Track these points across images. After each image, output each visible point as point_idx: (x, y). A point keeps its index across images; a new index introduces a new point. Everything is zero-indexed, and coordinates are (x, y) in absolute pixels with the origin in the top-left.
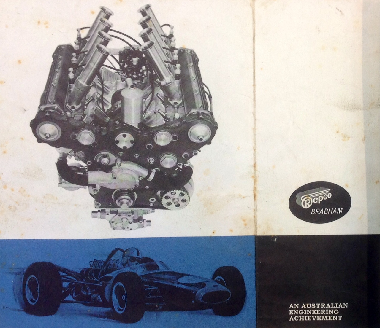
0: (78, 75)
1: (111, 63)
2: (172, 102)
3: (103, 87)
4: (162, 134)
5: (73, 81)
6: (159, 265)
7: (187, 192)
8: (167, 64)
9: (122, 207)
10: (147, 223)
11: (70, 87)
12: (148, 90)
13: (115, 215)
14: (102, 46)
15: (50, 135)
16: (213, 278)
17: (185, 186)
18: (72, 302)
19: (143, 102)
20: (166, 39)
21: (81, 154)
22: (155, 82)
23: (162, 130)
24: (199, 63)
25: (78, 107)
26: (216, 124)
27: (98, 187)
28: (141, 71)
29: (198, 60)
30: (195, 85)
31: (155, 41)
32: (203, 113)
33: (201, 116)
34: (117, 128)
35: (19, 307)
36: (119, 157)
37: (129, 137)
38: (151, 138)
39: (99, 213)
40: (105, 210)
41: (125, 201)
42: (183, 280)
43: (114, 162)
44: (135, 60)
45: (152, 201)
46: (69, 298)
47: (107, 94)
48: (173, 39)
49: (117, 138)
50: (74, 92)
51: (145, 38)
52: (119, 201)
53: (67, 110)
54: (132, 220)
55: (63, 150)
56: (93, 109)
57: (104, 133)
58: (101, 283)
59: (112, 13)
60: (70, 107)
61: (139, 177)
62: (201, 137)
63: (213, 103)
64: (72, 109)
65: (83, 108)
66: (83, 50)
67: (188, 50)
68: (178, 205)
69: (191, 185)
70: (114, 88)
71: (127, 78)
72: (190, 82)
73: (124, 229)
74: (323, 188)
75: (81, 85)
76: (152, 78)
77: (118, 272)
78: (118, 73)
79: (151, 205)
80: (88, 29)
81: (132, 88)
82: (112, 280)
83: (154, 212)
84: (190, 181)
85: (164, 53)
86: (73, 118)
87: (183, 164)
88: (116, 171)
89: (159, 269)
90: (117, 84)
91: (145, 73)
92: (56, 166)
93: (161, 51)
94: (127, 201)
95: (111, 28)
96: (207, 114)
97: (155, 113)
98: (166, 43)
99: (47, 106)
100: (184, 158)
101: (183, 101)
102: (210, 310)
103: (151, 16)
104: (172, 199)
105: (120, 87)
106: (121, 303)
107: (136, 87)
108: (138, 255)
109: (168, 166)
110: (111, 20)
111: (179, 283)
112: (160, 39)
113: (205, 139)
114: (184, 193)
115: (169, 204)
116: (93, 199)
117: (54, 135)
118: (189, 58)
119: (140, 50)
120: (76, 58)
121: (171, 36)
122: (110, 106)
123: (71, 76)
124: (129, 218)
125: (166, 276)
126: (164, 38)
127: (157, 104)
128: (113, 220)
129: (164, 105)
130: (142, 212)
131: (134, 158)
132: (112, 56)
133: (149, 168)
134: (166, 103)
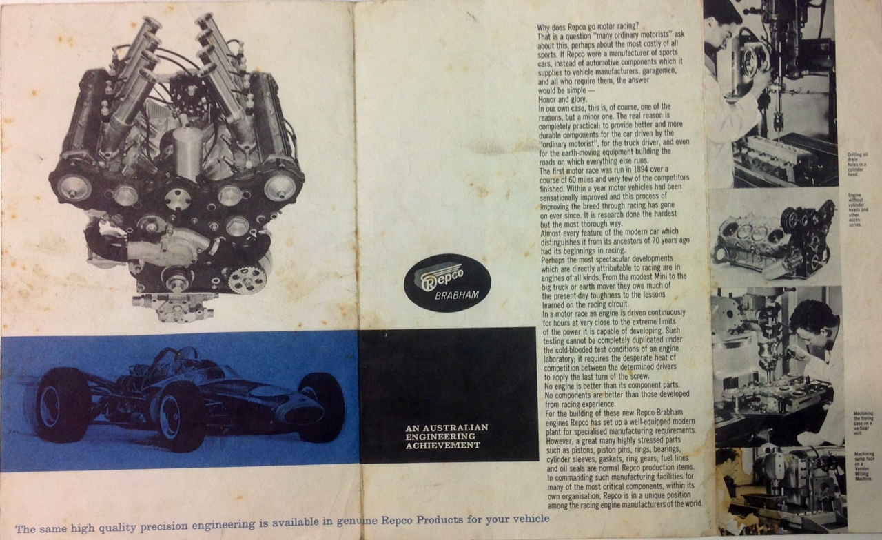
0: (115, 110)
1: (159, 93)
2: (242, 146)
3: (148, 127)
4: (229, 190)
5: (107, 119)
6: (224, 370)
7: (263, 270)
8: (234, 94)
9: (174, 290)
10: (208, 313)
11: (103, 128)
12: (209, 129)
13: (164, 301)
14: (147, 71)
15: (76, 193)
16: (300, 389)
17: (260, 261)
18: (104, 423)
19: (202, 147)
20: (234, 60)
21: (118, 218)
22: (219, 119)
23: (229, 184)
24: (279, 91)
25: (114, 154)
26: (303, 175)
27: (142, 264)
28: (200, 104)
29: (277, 88)
30: (273, 122)
31: (218, 63)
32: (285, 160)
33: (282, 165)
34: (167, 183)
35: (30, 431)
36: (171, 222)
37: (184, 194)
38: (214, 196)
39: (143, 299)
40: (151, 295)
41: (178, 283)
42: (258, 392)
43: (164, 229)
44: (192, 89)
45: (216, 281)
46: (101, 418)
47: (154, 136)
48: (242, 59)
49: (168, 196)
50: (109, 134)
51: (205, 58)
52: (170, 283)
53: (98, 158)
54: (187, 309)
55: (94, 213)
56: (135, 156)
57: (150, 190)
58: (144, 396)
59: (160, 25)
60: (103, 154)
61: (198, 250)
62: (282, 194)
63: (298, 147)
64: (107, 158)
65: (121, 155)
66: (121, 76)
67: (263, 74)
68: (250, 288)
69: (268, 259)
70: (163, 129)
71: (180, 113)
72: (267, 117)
73: (176, 321)
74: (451, 263)
75: (119, 123)
76: (215, 114)
77: (169, 381)
78: (168, 107)
79: (214, 287)
80: (127, 49)
81: (188, 128)
82: (161, 392)
83: (217, 297)
84: (267, 254)
85: (231, 79)
86: (108, 169)
87: (258, 231)
88: (167, 240)
89: (224, 377)
90: (167, 121)
91: (205, 107)
92: (84, 235)
93: (227, 76)
94: (181, 282)
95: (159, 46)
96: (289, 162)
97: (219, 161)
98: (234, 65)
99: (72, 153)
100: (258, 222)
101: (257, 143)
102: (296, 434)
103: (213, 29)
104: (242, 279)
105: (171, 126)
106: (172, 425)
107: (194, 126)
108: (196, 357)
109: (237, 234)
110: (159, 35)
111: (252, 396)
112: (225, 60)
113: (287, 196)
114: (259, 271)
115: (238, 286)
116: (134, 280)
117: (82, 192)
118: (265, 85)
119: (199, 76)
120: (111, 87)
121: (240, 55)
122: (158, 152)
123: (105, 111)
124: (183, 306)
125: (235, 387)
126: (230, 59)
127: (222, 149)
128: (162, 309)
129: (231, 150)
130: (201, 298)
131: (191, 223)
132: (160, 84)
133: (211, 236)
134: (234, 148)
